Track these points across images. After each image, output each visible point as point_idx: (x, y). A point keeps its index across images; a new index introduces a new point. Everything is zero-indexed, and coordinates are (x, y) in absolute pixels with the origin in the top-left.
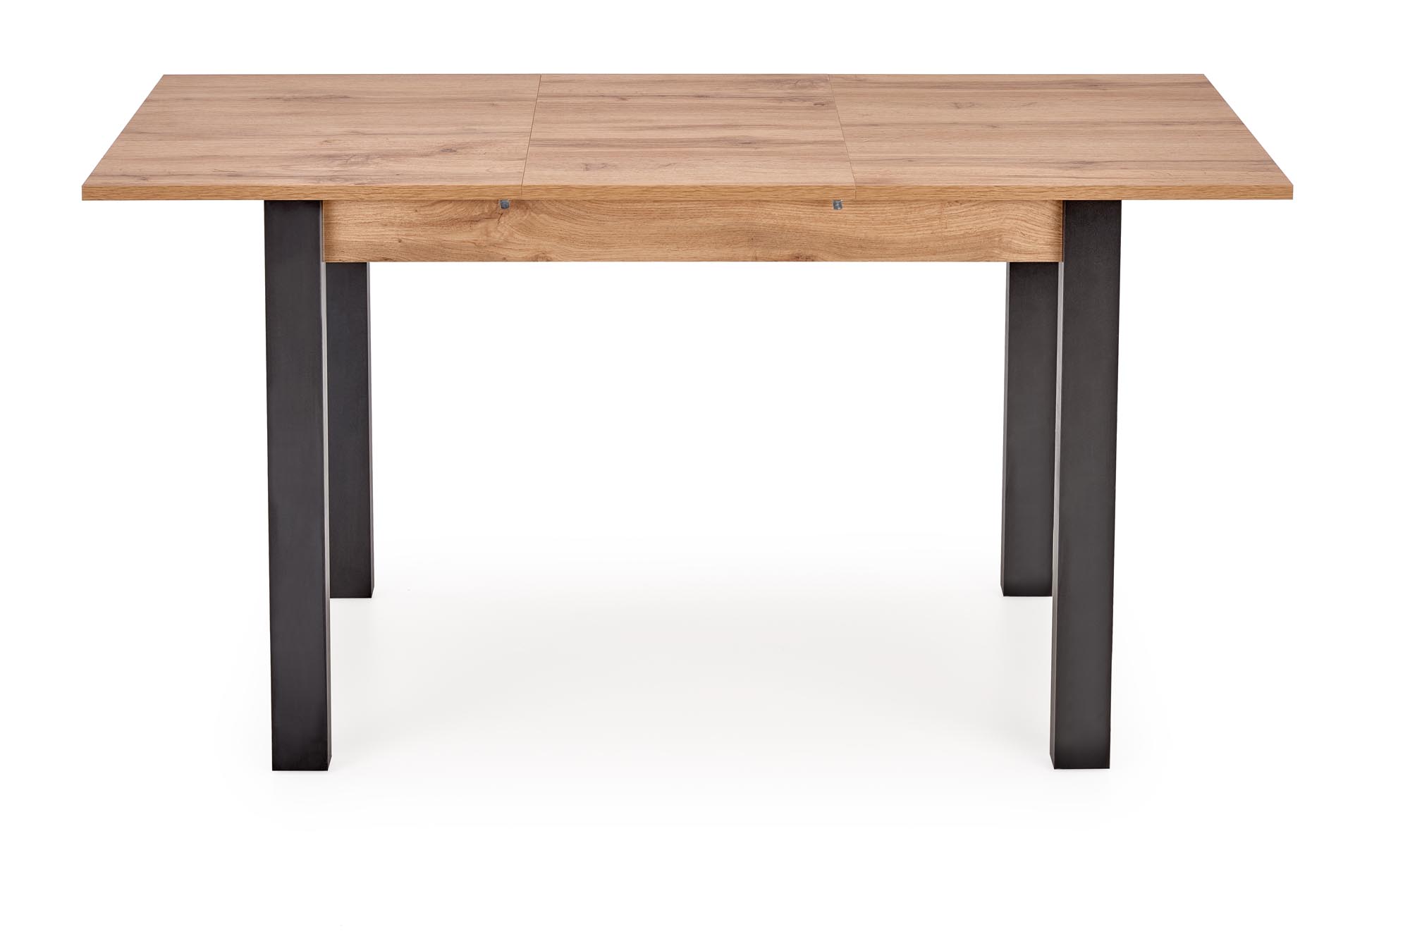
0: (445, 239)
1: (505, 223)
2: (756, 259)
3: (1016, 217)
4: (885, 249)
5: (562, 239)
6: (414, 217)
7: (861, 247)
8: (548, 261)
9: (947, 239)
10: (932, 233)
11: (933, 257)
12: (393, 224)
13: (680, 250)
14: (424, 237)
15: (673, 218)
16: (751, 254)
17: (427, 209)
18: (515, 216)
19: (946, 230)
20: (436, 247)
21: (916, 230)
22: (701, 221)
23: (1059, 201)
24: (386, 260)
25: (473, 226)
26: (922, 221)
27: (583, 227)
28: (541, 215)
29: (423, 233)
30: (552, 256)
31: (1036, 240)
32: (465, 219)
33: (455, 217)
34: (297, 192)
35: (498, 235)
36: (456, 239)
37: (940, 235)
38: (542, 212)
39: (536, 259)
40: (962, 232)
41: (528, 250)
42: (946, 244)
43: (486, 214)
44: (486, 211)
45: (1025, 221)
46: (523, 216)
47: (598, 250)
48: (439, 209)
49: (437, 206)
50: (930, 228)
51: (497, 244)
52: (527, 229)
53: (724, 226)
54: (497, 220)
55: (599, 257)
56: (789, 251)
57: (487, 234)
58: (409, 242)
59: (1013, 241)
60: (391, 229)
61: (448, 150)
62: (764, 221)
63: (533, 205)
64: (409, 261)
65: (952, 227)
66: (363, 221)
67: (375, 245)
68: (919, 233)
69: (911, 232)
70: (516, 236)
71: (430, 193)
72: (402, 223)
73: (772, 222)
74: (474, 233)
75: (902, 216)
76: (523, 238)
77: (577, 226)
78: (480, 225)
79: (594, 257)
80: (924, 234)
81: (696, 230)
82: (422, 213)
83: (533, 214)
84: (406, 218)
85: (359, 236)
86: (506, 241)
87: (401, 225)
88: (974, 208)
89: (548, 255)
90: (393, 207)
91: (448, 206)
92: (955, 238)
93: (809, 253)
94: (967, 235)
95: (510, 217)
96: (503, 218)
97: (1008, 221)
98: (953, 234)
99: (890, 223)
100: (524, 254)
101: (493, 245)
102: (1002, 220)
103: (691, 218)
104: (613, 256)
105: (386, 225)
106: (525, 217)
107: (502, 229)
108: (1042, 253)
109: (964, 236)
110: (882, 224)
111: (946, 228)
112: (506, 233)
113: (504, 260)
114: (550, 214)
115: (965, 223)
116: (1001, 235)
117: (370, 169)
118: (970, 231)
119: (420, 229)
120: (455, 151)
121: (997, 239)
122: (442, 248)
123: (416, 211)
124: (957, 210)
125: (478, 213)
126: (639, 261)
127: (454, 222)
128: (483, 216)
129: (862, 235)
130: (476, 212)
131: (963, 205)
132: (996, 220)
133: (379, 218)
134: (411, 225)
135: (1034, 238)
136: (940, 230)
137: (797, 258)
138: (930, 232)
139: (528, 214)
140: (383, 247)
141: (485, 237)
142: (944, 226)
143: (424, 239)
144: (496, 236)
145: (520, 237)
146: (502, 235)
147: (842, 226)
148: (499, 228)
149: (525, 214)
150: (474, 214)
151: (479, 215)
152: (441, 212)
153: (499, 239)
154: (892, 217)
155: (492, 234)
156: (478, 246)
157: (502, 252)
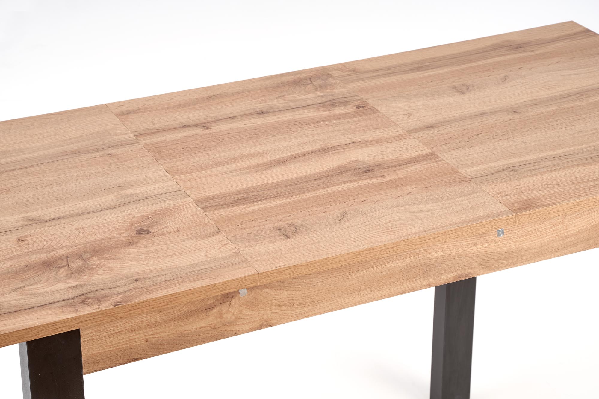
0: (185, 329)
4: (523, 256)
5: (281, 306)
7: (505, 258)
8: (270, 326)
9: (566, 237)
10: (557, 235)
11: (556, 253)
13: (373, 292)
15: (368, 268)
16: (426, 283)
18: (245, 296)
19: (567, 231)
21: (545, 235)
24: (135, 360)
25: (209, 313)
26: (550, 228)
27: (297, 292)
28: (265, 290)
29: (167, 329)
30: (274, 321)
33: (193, 309)
34: (62, 325)
35: (229, 316)
36: (195, 327)
37: (562, 235)
39: (260, 327)
40: (578, 230)
41: (254, 322)
42: (565, 242)
44: (220, 297)
50: (555, 232)
51: (229, 323)
52: (253, 304)
53: (406, 265)
54: (228, 302)
55: (311, 313)
56: (454, 273)
57: (221, 317)
58: (155, 339)
60: (139, 332)
62: (436, 254)
64: (156, 355)
65: (570, 228)
66: (114, 332)
67: (125, 350)
68: (546, 238)
69: (542, 237)
70: (245, 312)
71: (182, 298)
72: (148, 325)
73: (442, 254)
74: (210, 319)
76: (250, 313)
77: (293, 293)
78: (214, 311)
79: (306, 315)
80: (551, 237)
81: (385, 273)
82: (165, 313)
83: (258, 291)
84: (152, 320)
85: (110, 345)
86: (237, 319)
87: (147, 327)
89: (270, 322)
92: (573, 235)
94: (580, 231)
96: (233, 300)
98: (571, 233)
99: (527, 235)
100: (251, 326)
101: (226, 325)
103: (382, 265)
105: (134, 331)
106: (252, 295)
109: (578, 232)
110: (521, 236)
111: (566, 229)
112: (236, 312)
113: (235, 334)
115: (580, 223)
118: (583, 228)
119: (164, 326)
122: (182, 338)
123: (160, 312)
125: (212, 302)
127: (192, 314)
128: (217, 303)
133: (128, 326)
134: (156, 325)
136: (562, 232)
138: (555, 235)
139: (254, 292)
140: (133, 350)
141: (219, 320)
142: (565, 228)
143: (168, 333)
144: (228, 317)
145: (247, 313)
146: (233, 314)
147: (493, 245)
148: (230, 310)
149: (252, 292)
150: (209, 303)
151: (213, 302)
152: (181, 308)
153: (231, 318)
154: (530, 229)
155: (225, 316)
156: (213, 328)
157: (233, 329)
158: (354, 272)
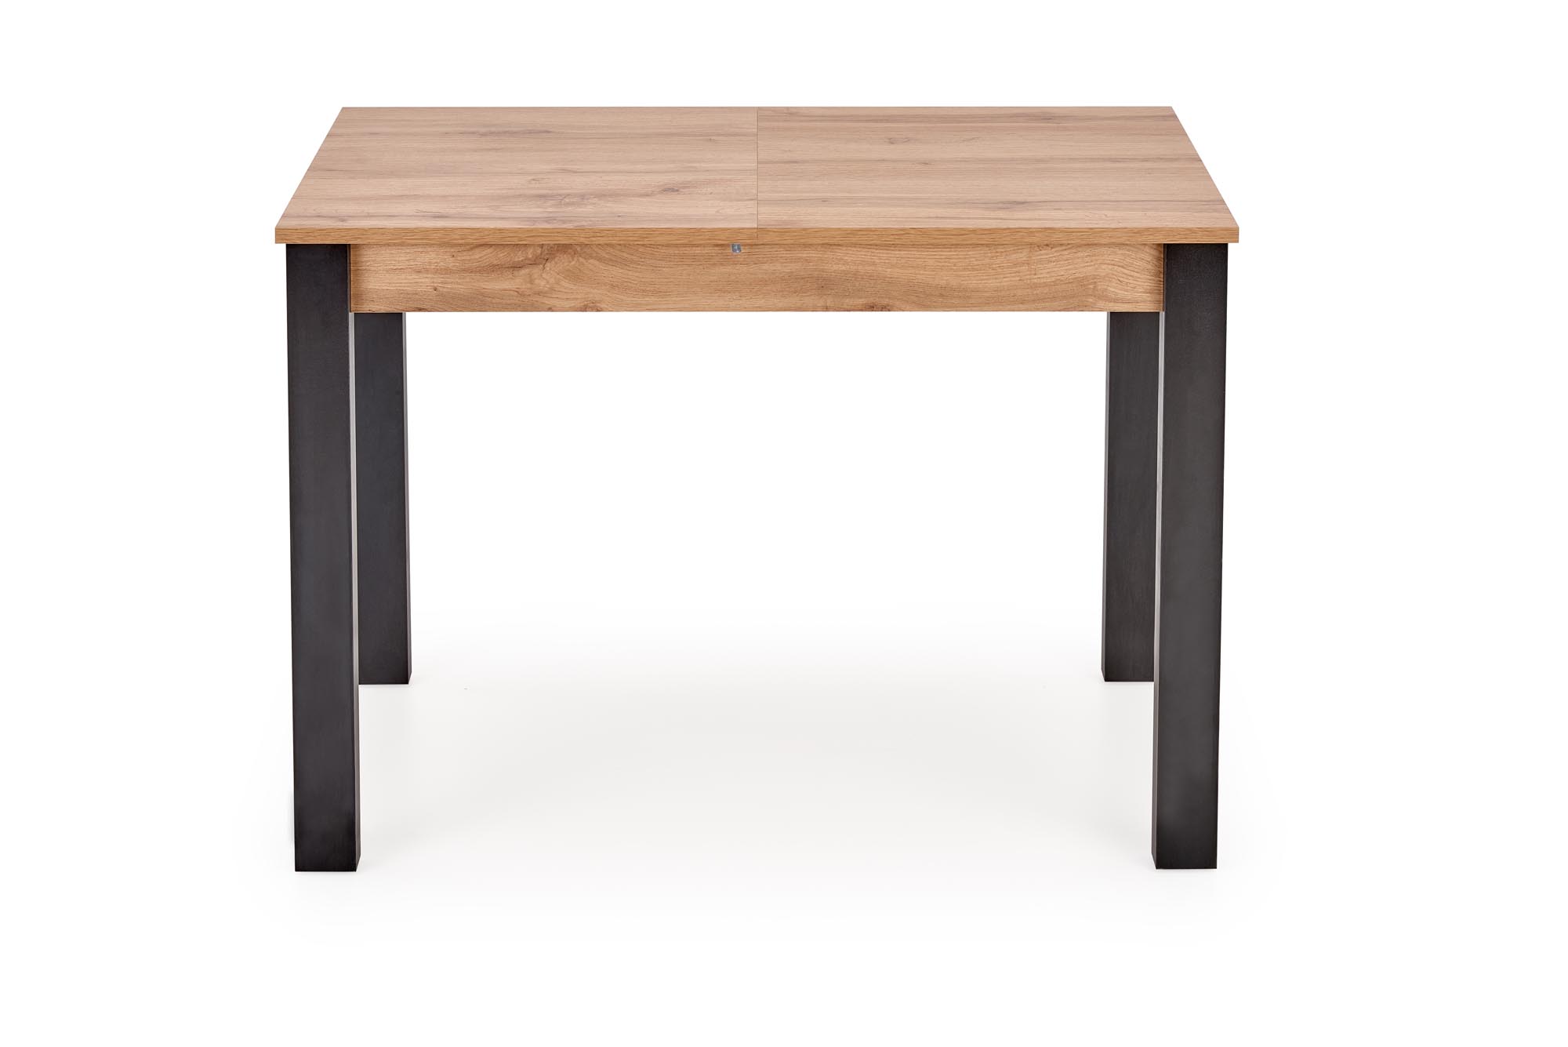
0: (484, 287)
1: (550, 269)
2: (826, 309)
3: (1113, 262)
4: (969, 297)
5: (613, 286)
6: (451, 263)
7: (941, 295)
8: (598, 311)
9: (1036, 286)
10: (1020, 280)
11: (1021, 306)
12: (427, 271)
13: (743, 298)
14: (461, 285)
16: (821, 303)
17: (465, 253)
18: (563, 262)
19: (1036, 277)
20: (475, 296)
21: (1002, 276)
22: (765, 267)
23: (1159, 245)
24: (420, 310)
25: (516, 273)
26: (1008, 267)
27: (637, 274)
28: (591, 261)
29: (461, 280)
30: (603, 306)
31: (1135, 288)
32: (507, 266)
33: (495, 262)
35: (543, 283)
36: (496, 287)
37: (1029, 281)
38: (592, 257)
39: (584, 309)
40: (1055, 279)
41: (578, 300)
42: (1035, 292)
43: (529, 259)
44: (530, 256)
45: (1122, 267)
46: (570, 262)
47: (654, 299)
48: (477, 254)
49: (477, 251)
50: (1018, 274)
51: (541, 292)
52: (575, 276)
53: (792, 273)
54: (541, 266)
55: (655, 307)
56: (863, 300)
57: (531, 282)
58: (445, 290)
59: (1109, 288)
60: (425, 275)
61: (670, 190)
62: (835, 267)
63: (581, 249)
64: (446, 311)
65: (1042, 274)
66: (395, 268)
67: (408, 294)
68: (1006, 280)
69: (996, 279)
70: (563, 283)
72: (437, 269)
73: (844, 268)
74: (517, 280)
75: (987, 261)
76: (572, 286)
77: (630, 273)
78: (523, 272)
79: (648, 307)
80: (1011, 281)
81: (760, 276)
82: (459, 258)
83: (581, 259)
84: (442, 264)
85: (390, 283)
86: (552, 289)
87: (437, 271)
88: (1066, 252)
89: (598, 305)
90: (427, 252)
91: (489, 250)
92: (1045, 285)
93: (885, 301)
94: (1058, 282)
95: (556, 263)
96: (548, 264)
97: (1104, 267)
98: (1043, 281)
99: (974, 270)
100: (572, 304)
101: (538, 295)
102: (1096, 266)
103: (756, 264)
104: (670, 306)
105: (419, 272)
106: (573, 263)
107: (546, 277)
108: (1141, 302)
109: (1055, 283)
110: (965, 270)
111: (1035, 274)
112: (552, 281)
113: (550, 309)
114: (600, 259)
115: (1056, 269)
116: (1095, 282)
117: (587, 209)
118: (1062, 278)
119: (457, 276)
120: (677, 191)
121: (1091, 286)
122: (480, 297)
123: (453, 256)
124: (1047, 254)
125: (521, 259)
126: (698, 311)
127: (494, 269)
128: (527, 262)
129: (943, 283)
130: (519, 257)
131: (1053, 250)
132: (1090, 266)
133: (412, 263)
134: (447, 271)
135: (1131, 285)
136: (1028, 277)
137: (872, 308)
138: (1018, 278)
139: (575, 259)
140: (417, 296)
141: (529, 285)
142: (1033, 272)
143: (462, 287)
144: (541, 284)
145: (567, 285)
146: (548, 282)
147: (921, 272)
148: (544, 275)
149: (573, 260)
150: (516, 260)
151: (522, 261)
152: (480, 258)
153: (544, 287)
154: (976, 263)
155: (537, 281)
156: (521, 294)
157: (549, 302)
158: (715, 264)
